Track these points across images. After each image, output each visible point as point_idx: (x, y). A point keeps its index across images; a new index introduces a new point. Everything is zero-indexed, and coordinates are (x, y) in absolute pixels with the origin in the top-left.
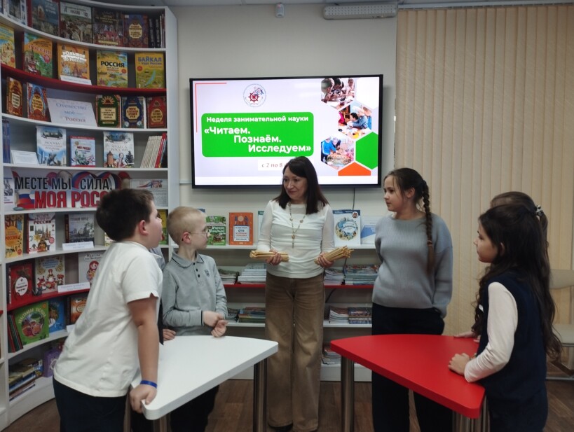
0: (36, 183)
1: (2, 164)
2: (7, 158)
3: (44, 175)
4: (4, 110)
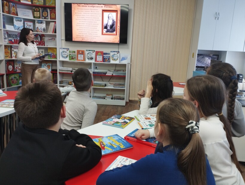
0: (14, 36)
1: (3, 29)
2: (4, 27)
3: (16, 34)
4: (3, 12)
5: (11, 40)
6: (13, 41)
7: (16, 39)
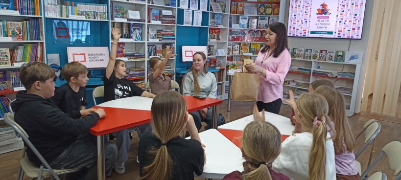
0: (237, 33)
1: (228, 28)
2: (230, 26)
3: (239, 31)
4: (230, 13)
5: (234, 37)
6: (235, 37)
7: (238, 36)
